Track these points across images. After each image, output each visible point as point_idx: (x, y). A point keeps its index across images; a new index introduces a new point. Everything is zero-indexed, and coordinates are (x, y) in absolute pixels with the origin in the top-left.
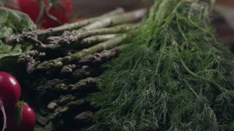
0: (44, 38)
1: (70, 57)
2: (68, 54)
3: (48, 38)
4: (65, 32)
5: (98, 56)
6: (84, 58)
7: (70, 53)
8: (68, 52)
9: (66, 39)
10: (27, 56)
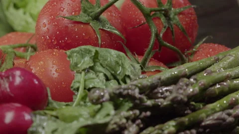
0: (150, 91)
1: (187, 119)
2: (186, 112)
3: (156, 91)
4: (180, 80)
5: (229, 115)
6: (209, 118)
7: (189, 111)
8: (185, 110)
9: (182, 94)
10: (121, 120)
